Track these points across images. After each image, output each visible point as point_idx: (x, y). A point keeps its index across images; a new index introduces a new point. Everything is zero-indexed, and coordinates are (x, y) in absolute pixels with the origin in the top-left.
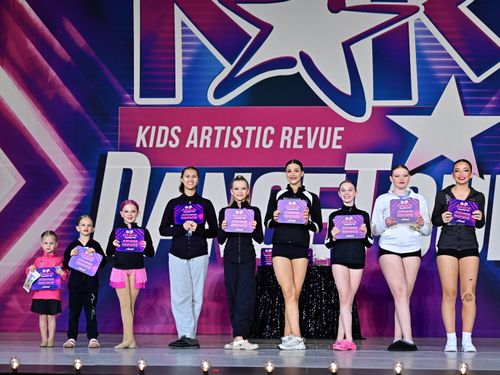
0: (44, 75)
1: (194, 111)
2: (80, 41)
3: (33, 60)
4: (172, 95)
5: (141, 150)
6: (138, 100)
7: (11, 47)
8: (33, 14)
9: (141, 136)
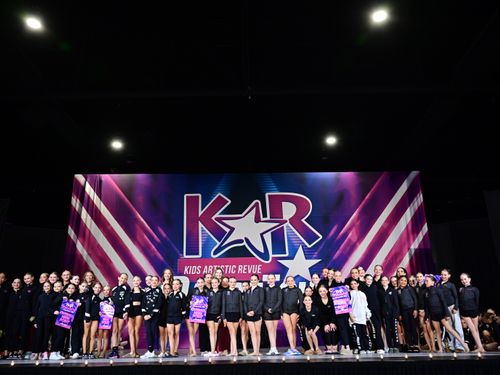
0: (149, 247)
1: (206, 260)
2: (164, 235)
3: (146, 243)
4: (198, 254)
5: (186, 275)
6: (185, 256)
7: (138, 237)
8: (147, 225)
9: (186, 270)
